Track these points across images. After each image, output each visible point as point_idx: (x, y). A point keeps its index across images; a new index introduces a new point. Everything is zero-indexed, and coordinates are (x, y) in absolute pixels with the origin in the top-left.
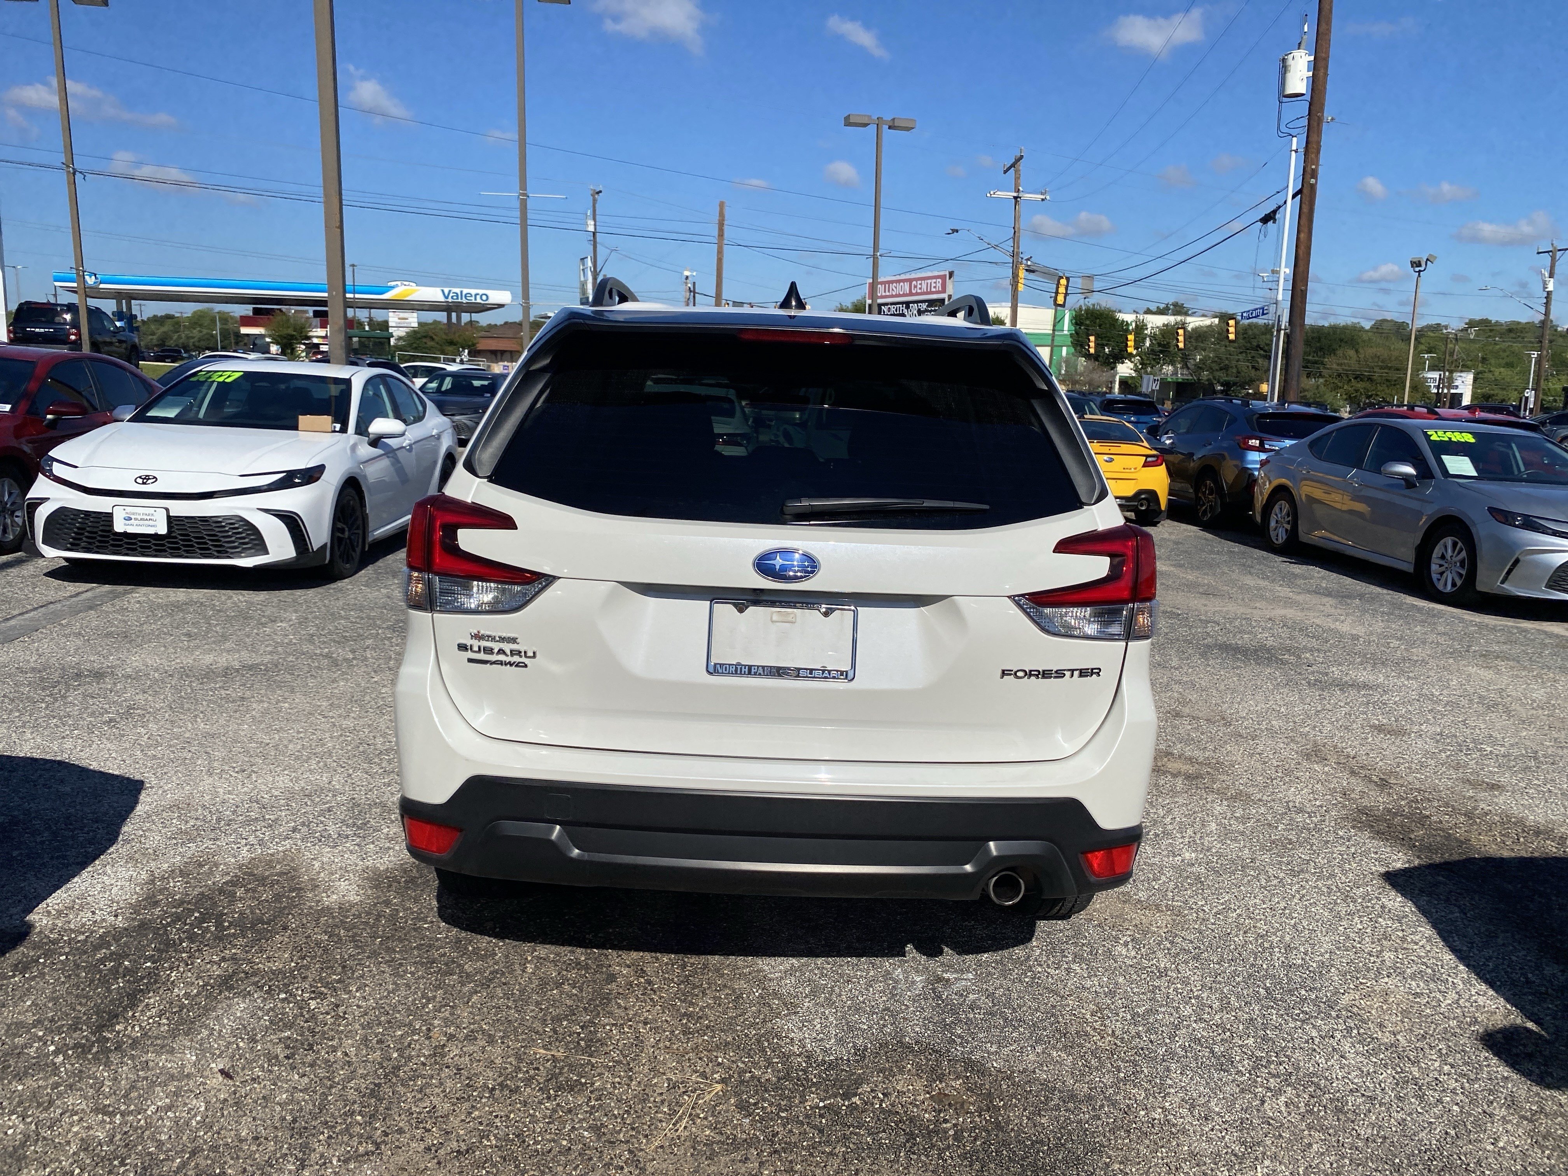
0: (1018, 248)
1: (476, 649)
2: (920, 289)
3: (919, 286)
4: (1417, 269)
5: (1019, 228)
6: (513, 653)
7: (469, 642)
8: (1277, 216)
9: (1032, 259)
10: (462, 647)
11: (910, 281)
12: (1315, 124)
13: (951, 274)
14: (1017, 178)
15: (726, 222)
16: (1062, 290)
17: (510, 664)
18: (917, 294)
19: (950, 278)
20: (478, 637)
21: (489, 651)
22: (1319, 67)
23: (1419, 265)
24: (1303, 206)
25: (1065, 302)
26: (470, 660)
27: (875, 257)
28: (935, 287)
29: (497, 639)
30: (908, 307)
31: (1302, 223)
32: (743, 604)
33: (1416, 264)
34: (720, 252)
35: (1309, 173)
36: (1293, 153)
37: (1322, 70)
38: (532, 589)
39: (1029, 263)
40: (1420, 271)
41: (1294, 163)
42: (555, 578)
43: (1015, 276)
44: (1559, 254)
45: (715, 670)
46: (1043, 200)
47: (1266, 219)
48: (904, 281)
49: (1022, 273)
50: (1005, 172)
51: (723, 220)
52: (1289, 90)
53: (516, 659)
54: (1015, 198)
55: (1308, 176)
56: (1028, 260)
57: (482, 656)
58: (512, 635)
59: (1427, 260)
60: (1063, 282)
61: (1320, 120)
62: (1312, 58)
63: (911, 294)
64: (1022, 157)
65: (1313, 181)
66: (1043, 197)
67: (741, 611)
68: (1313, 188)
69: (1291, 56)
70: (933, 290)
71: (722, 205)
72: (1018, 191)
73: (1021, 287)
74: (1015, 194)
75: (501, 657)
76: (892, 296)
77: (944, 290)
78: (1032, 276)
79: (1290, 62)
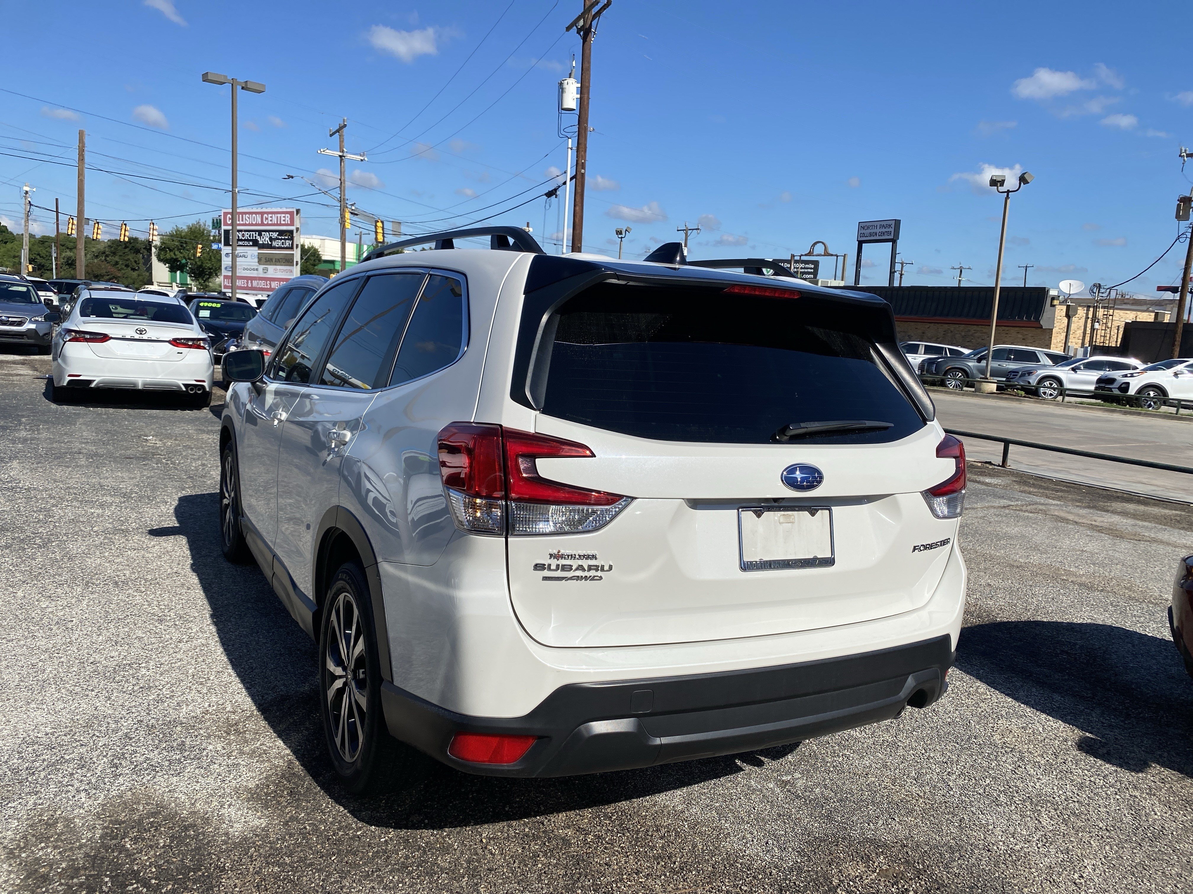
0: (344, 195)
1: (553, 567)
2: (271, 221)
3: (270, 219)
4: (620, 236)
5: (344, 180)
6: (590, 568)
7: (546, 561)
8: (558, 193)
9: (356, 205)
10: (539, 567)
11: (262, 214)
12: (583, 132)
13: (298, 211)
14: (341, 141)
15: (86, 149)
16: (380, 230)
17: (586, 578)
18: (268, 225)
19: (297, 213)
20: (557, 556)
21: (564, 568)
22: (583, 91)
23: (621, 233)
24: (577, 188)
25: (384, 240)
26: (545, 578)
27: (233, 192)
28: (284, 220)
29: (577, 557)
30: (260, 235)
31: (577, 200)
32: (760, 510)
33: (619, 232)
34: (81, 174)
35: (580, 165)
36: (569, 150)
37: (586, 95)
38: (612, 509)
39: (353, 208)
40: (622, 238)
41: (571, 156)
42: (633, 498)
43: (343, 217)
44: (690, 232)
45: (746, 567)
46: (362, 160)
47: (550, 194)
48: (256, 213)
49: (348, 215)
50: (331, 135)
51: (84, 146)
52: (566, 106)
53: (593, 573)
54: (340, 156)
55: (580, 167)
56: (352, 205)
57: (559, 574)
58: (590, 553)
59: (626, 230)
60: (379, 224)
61: (586, 129)
62: (579, 85)
63: (262, 224)
64: (345, 126)
65: (583, 171)
66: (362, 158)
67: (759, 516)
68: (583, 175)
69: (566, 82)
70: (283, 222)
71: (81, 134)
72: (343, 151)
73: (348, 226)
74: (341, 154)
75: (579, 573)
76: (249, 225)
77: (292, 224)
78: (355, 218)
79: (565, 85)
